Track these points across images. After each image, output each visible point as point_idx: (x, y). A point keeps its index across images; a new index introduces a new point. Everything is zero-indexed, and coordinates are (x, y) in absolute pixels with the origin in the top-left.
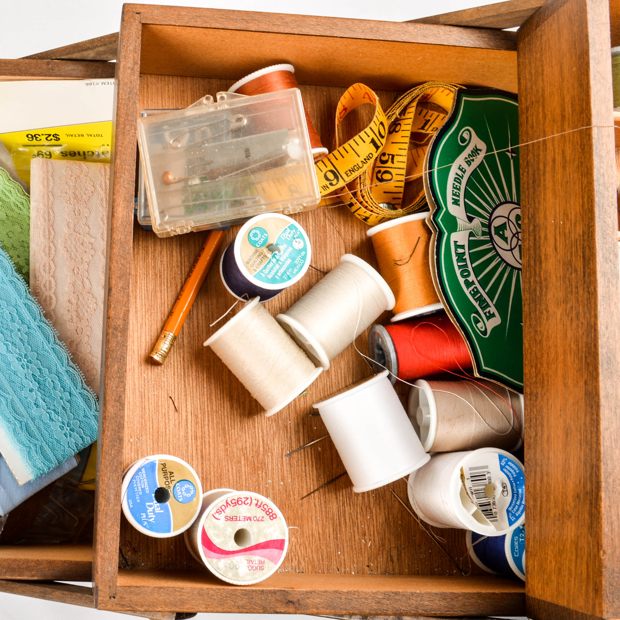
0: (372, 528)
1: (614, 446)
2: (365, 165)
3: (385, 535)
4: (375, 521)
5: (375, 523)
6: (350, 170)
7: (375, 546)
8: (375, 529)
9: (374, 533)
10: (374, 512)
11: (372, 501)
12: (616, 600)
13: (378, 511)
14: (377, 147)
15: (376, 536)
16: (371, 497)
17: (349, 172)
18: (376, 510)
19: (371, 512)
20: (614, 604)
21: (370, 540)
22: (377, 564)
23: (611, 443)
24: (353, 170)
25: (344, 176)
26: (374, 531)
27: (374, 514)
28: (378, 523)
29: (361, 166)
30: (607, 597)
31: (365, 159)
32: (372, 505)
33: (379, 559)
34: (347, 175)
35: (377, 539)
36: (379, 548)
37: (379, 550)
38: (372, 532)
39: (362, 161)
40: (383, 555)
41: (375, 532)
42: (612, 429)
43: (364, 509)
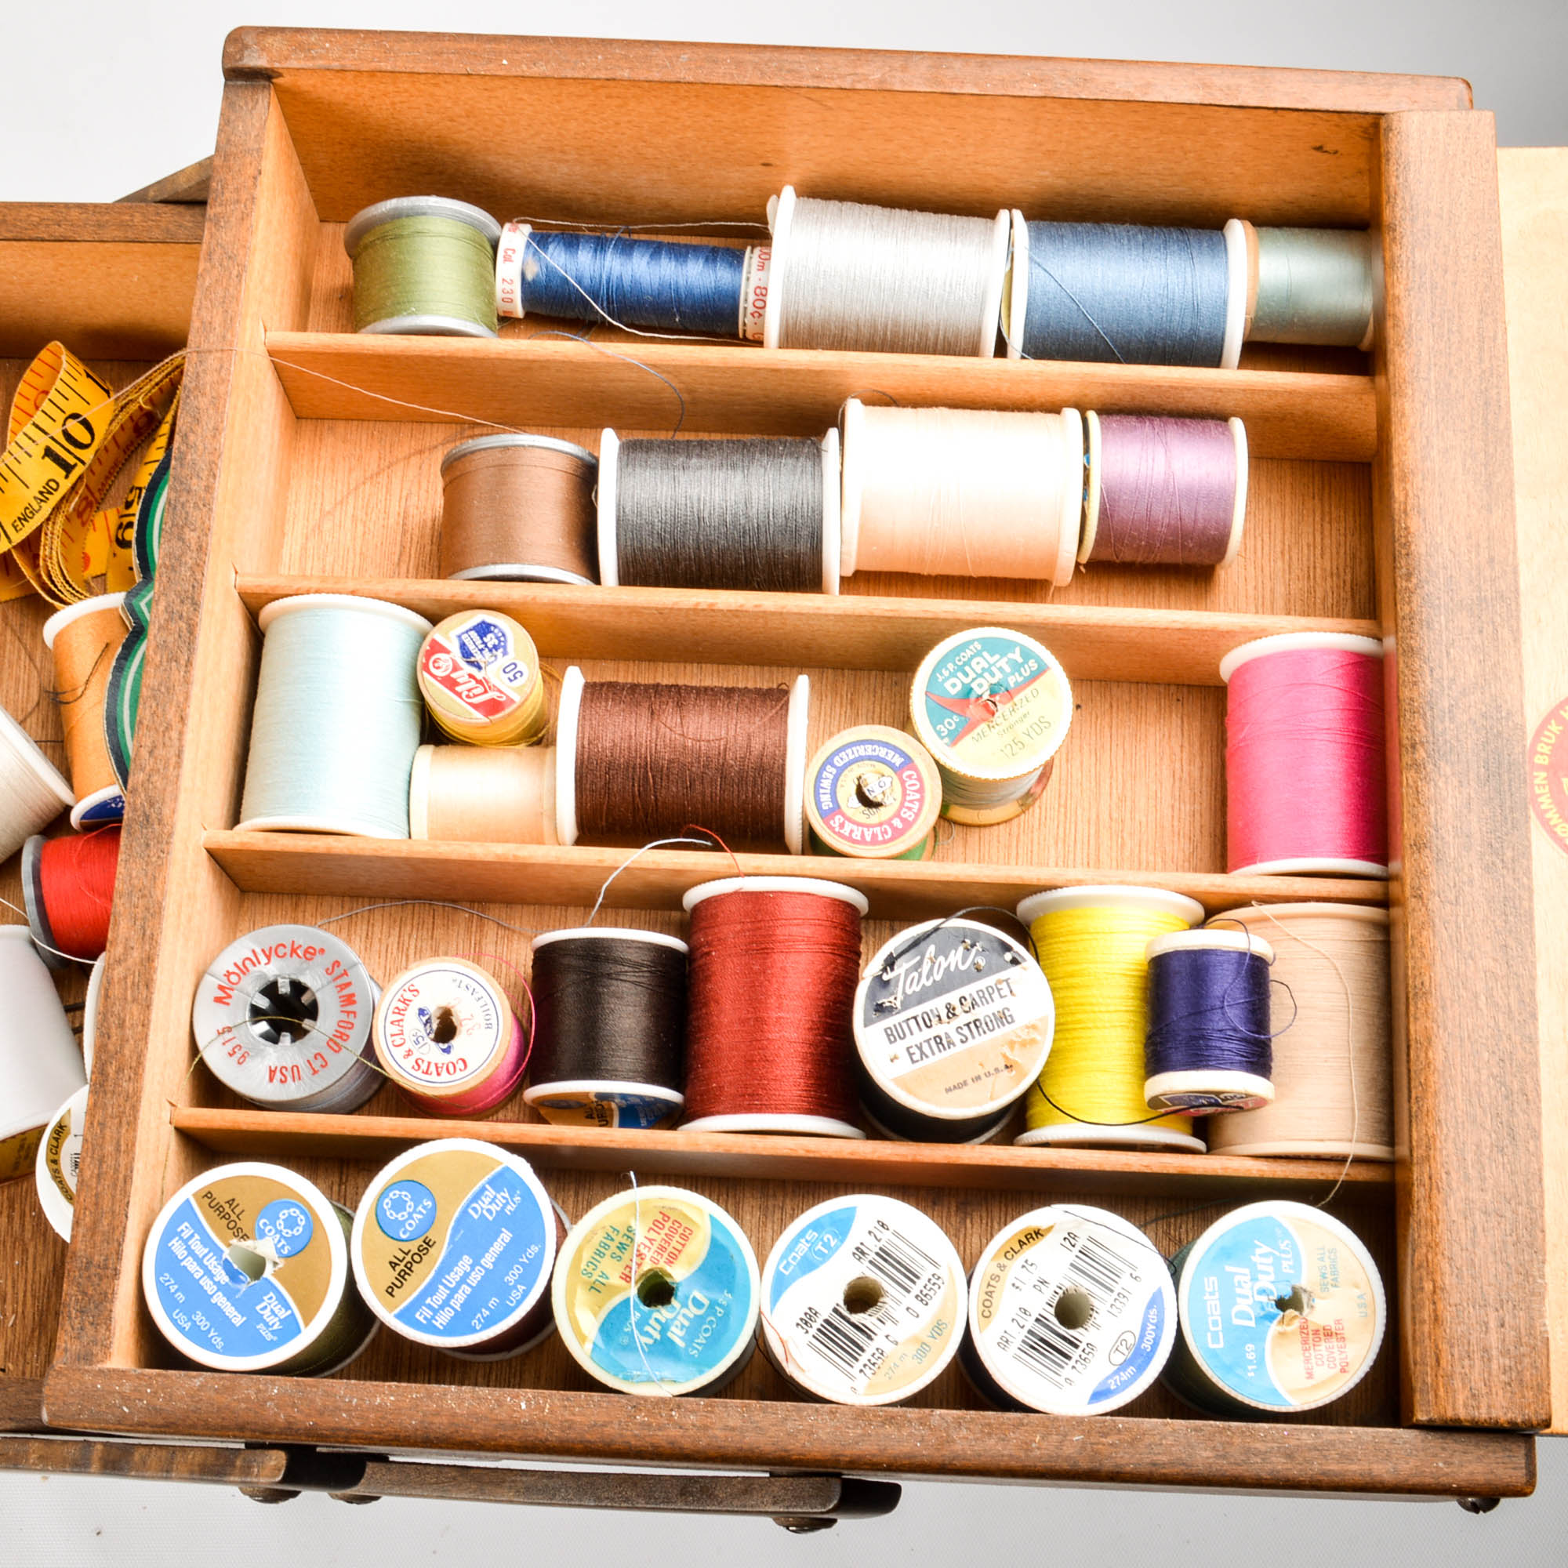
0: (21, 1286)
1: (129, 998)
2: (43, 504)
3: (48, 1303)
4: (30, 1270)
5: (30, 1276)
6: (19, 519)
7: (24, 1327)
8: (29, 1287)
9: (25, 1296)
10: (31, 1251)
11: (28, 1227)
12: (89, 1327)
13: (40, 1248)
14: (68, 468)
15: (29, 1302)
16: (28, 1219)
17: (18, 523)
18: (36, 1247)
19: (25, 1251)
20: (83, 1333)
21: (14, 1312)
22: (24, 1367)
23: (126, 990)
24: (24, 519)
25: (10, 531)
26: (25, 1292)
27: (30, 1256)
28: (37, 1276)
29: (36, 507)
30: (70, 1317)
31: (41, 493)
32: (28, 1235)
33: (29, 1356)
34: (15, 528)
35: (29, 1309)
36: (33, 1331)
37: (32, 1336)
38: (21, 1295)
39: (35, 498)
40: (39, 1348)
41: (29, 1294)
42: (130, 961)
43: (8, 1245)
